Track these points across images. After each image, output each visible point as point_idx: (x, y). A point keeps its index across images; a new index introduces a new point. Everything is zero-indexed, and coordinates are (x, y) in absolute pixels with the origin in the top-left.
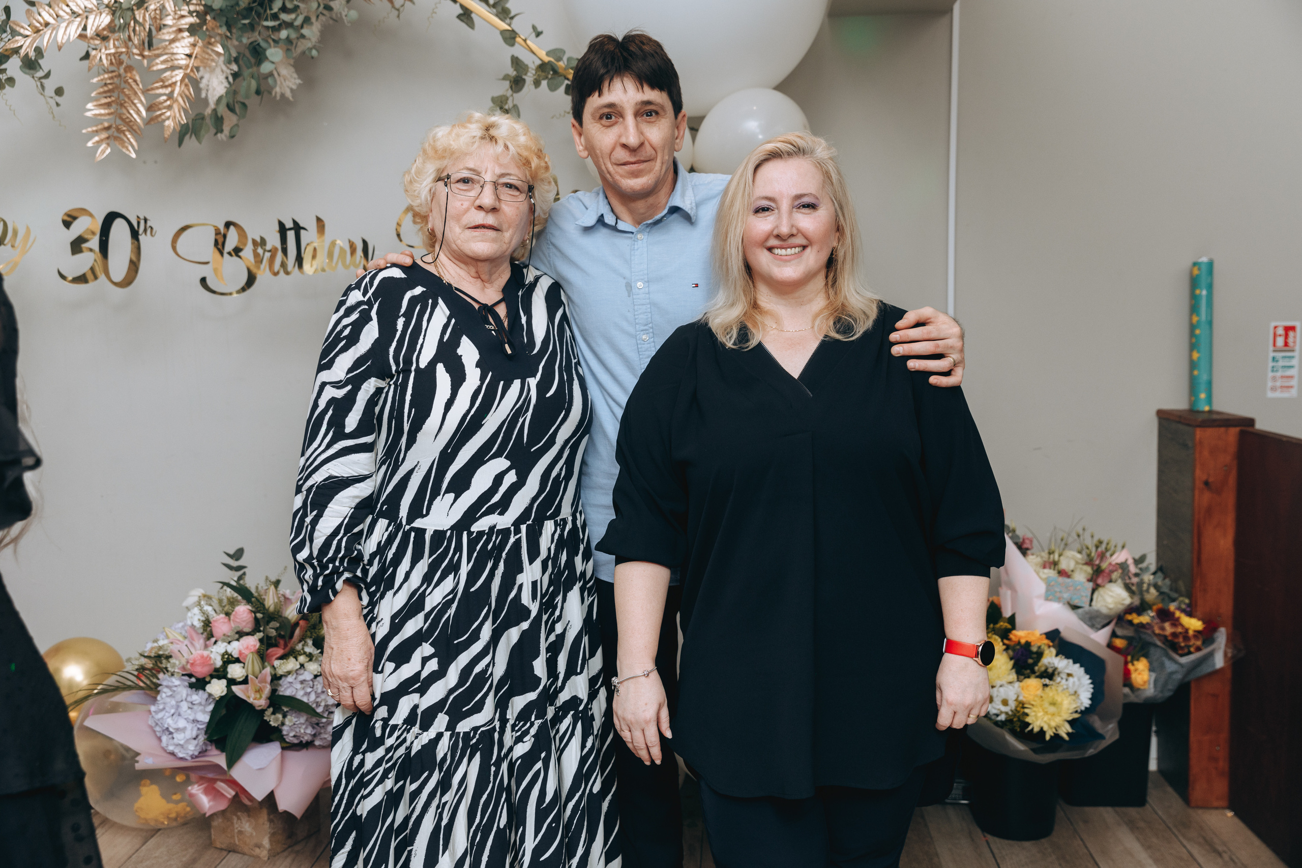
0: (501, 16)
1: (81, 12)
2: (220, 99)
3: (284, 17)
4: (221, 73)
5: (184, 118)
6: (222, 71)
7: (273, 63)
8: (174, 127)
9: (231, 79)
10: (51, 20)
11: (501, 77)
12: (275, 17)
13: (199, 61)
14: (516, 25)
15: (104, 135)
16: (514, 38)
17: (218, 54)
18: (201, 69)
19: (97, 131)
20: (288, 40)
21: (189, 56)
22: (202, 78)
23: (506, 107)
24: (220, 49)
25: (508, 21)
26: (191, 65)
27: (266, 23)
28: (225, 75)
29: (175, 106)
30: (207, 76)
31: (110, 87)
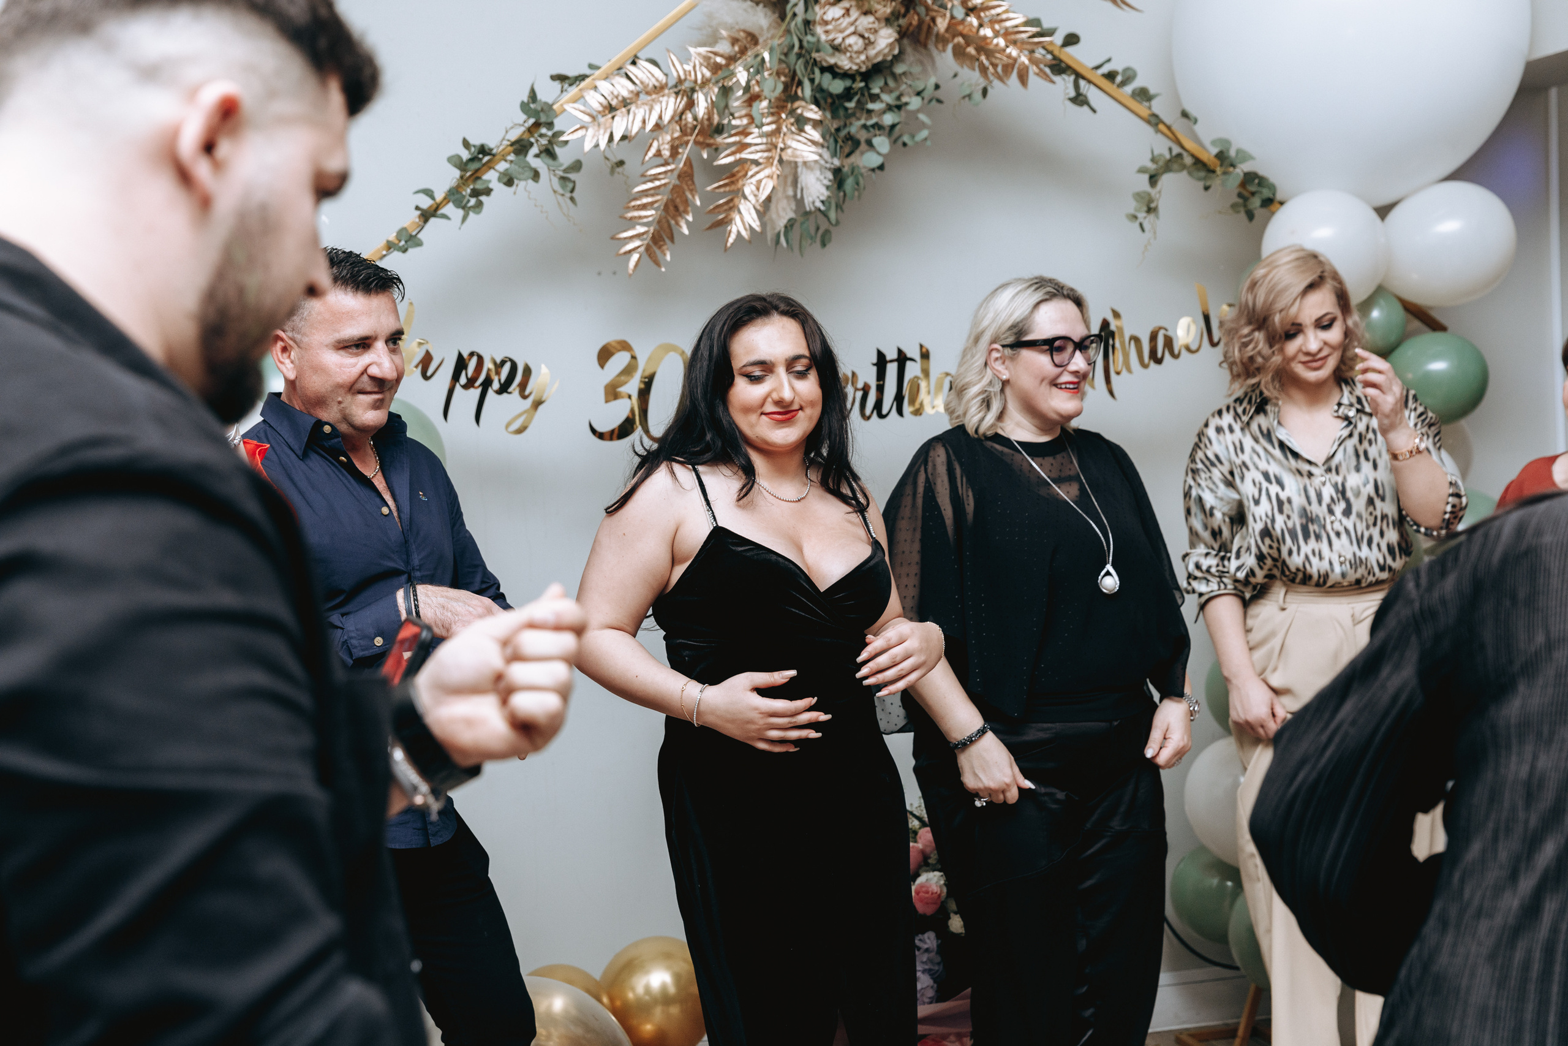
0: (1138, 99)
3: (887, 98)
5: (758, 223)
7: (879, 153)
8: (739, 232)
9: (830, 176)
11: (1137, 168)
12: (875, 98)
14: (1157, 106)
15: (637, 243)
16: (1157, 125)
17: (814, 143)
19: (625, 238)
20: (893, 127)
23: (1153, 205)
24: (816, 135)
25: (1147, 104)
27: (870, 106)
29: (742, 207)
31: (657, 183)
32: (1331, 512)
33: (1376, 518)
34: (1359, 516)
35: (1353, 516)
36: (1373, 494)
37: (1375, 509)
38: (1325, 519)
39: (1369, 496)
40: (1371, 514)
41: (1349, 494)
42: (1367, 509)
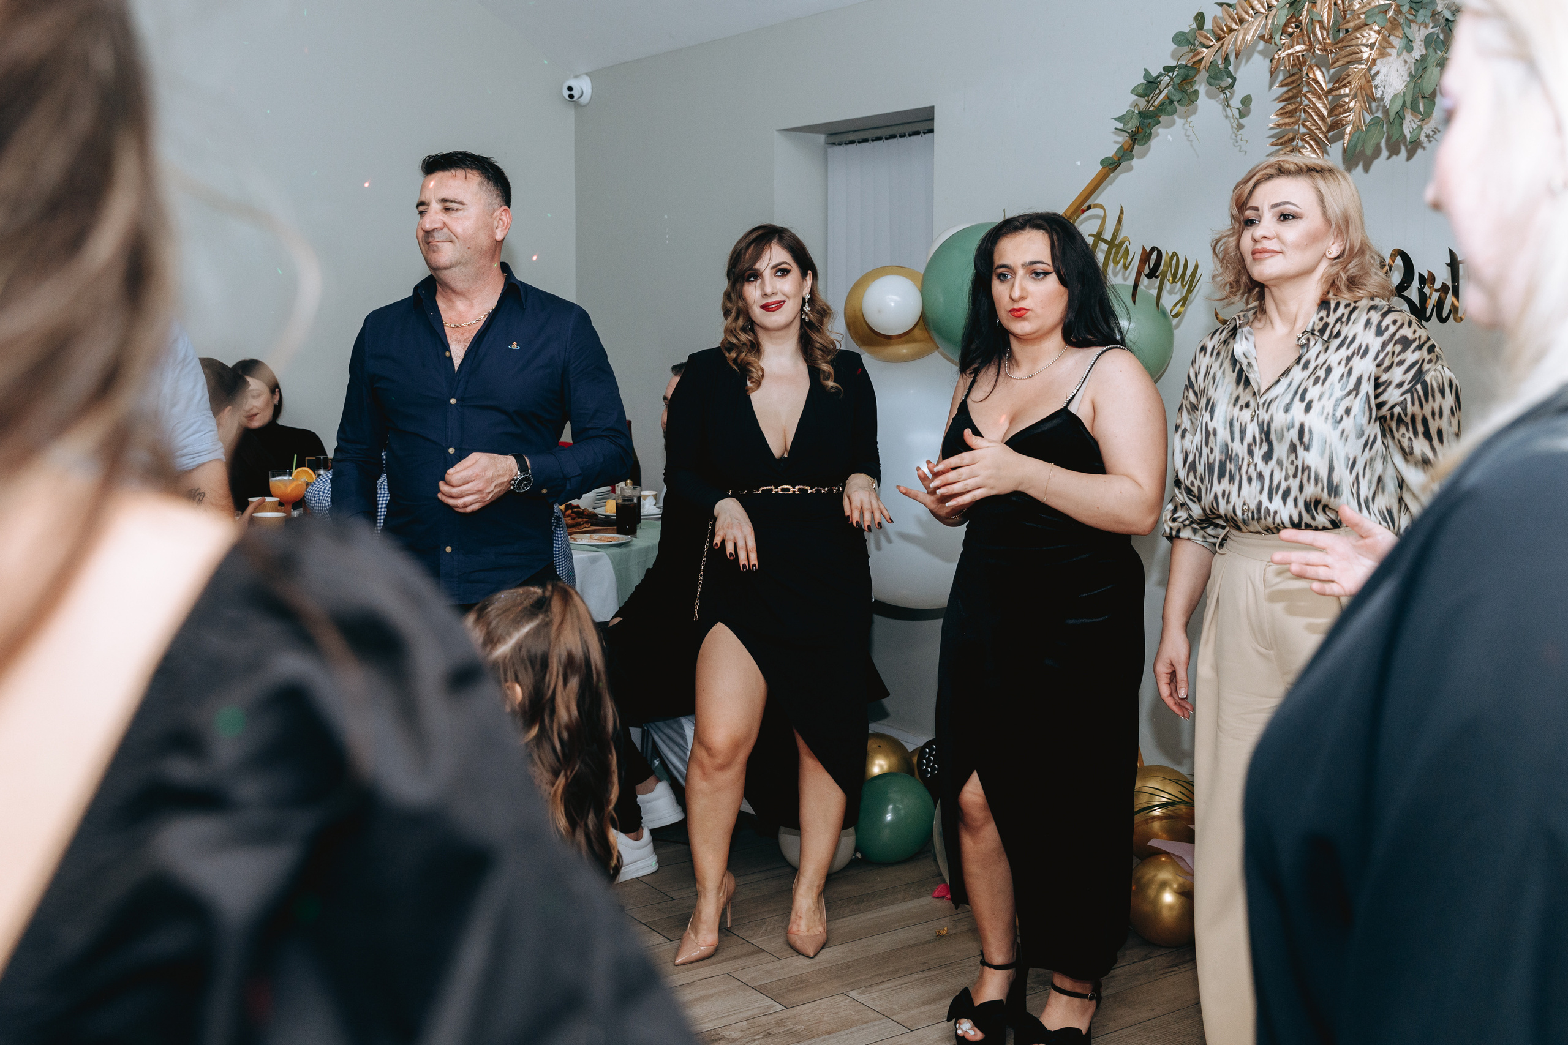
1: (1262, 10)
2: (1396, 95)
4: (1403, 63)
6: (1406, 62)
9: (1412, 70)
10: (1234, 26)
13: (1378, 51)
18: (1378, 62)
21: (1372, 46)
22: (1378, 72)
26: (1371, 58)
28: (1407, 66)
30: (1383, 71)
32: (1251, 453)
33: (1297, 467)
34: (1280, 463)
35: (1273, 463)
36: (1296, 441)
37: (1297, 458)
38: (1243, 459)
39: (1291, 441)
40: (1292, 463)
41: (1273, 437)
42: (1288, 458)
